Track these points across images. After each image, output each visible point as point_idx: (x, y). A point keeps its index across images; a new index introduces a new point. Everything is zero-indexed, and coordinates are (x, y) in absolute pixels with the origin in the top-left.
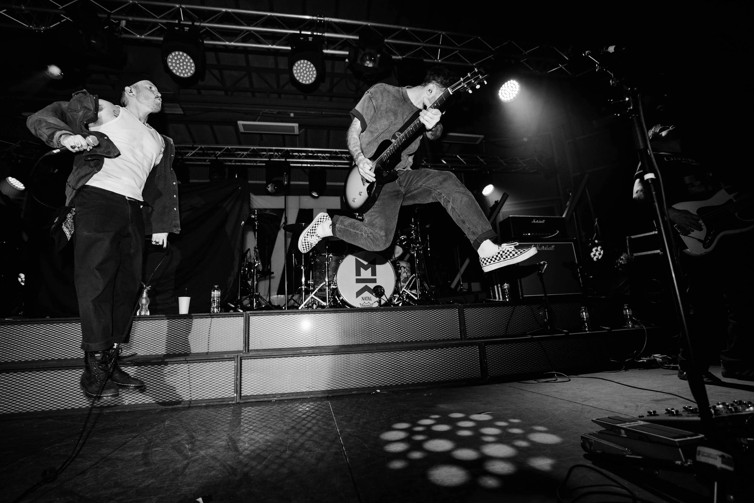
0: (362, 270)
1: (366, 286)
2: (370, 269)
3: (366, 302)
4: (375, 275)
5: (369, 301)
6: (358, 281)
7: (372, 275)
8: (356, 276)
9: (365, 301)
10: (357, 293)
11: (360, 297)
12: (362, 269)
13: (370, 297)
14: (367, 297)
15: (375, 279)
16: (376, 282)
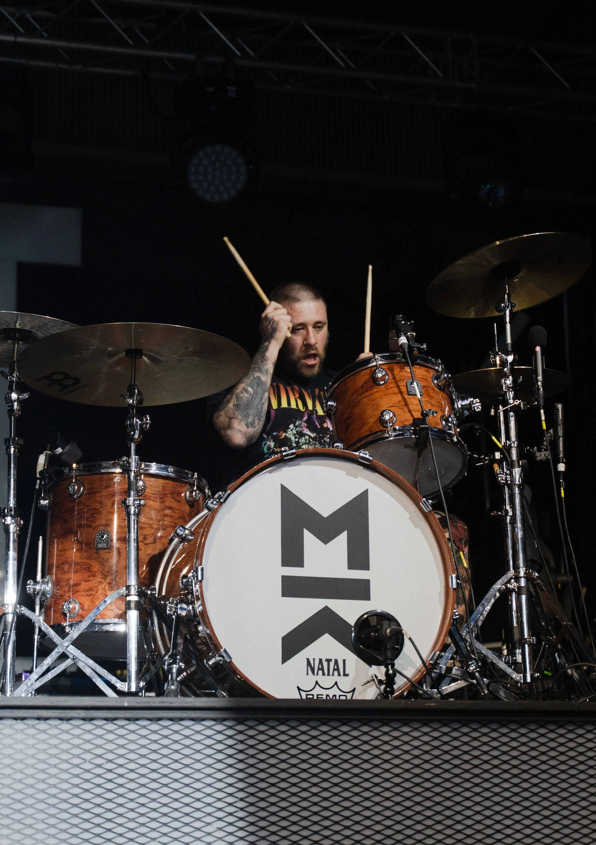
0: (309, 540)
1: (326, 609)
2: (343, 538)
3: (326, 681)
4: (365, 566)
5: (336, 678)
6: (292, 587)
7: (351, 566)
8: (285, 564)
9: (320, 678)
10: (285, 639)
12: (308, 536)
13: (344, 661)
14: (329, 661)
15: (366, 584)
16: (368, 596)
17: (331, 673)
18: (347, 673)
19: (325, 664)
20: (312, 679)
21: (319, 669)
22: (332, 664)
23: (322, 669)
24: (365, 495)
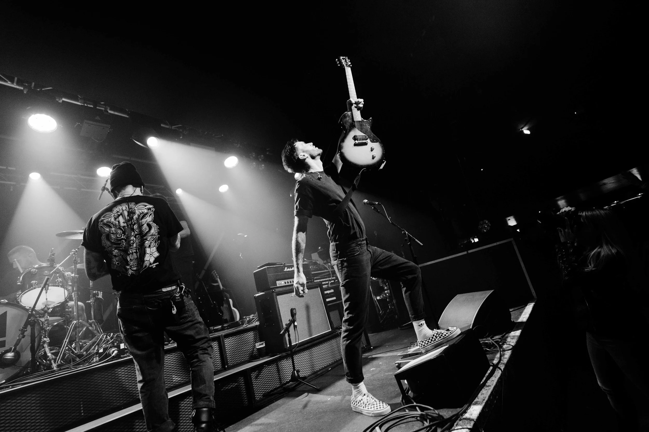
4: (4, 336)
16: (4, 346)
24: (6, 313)
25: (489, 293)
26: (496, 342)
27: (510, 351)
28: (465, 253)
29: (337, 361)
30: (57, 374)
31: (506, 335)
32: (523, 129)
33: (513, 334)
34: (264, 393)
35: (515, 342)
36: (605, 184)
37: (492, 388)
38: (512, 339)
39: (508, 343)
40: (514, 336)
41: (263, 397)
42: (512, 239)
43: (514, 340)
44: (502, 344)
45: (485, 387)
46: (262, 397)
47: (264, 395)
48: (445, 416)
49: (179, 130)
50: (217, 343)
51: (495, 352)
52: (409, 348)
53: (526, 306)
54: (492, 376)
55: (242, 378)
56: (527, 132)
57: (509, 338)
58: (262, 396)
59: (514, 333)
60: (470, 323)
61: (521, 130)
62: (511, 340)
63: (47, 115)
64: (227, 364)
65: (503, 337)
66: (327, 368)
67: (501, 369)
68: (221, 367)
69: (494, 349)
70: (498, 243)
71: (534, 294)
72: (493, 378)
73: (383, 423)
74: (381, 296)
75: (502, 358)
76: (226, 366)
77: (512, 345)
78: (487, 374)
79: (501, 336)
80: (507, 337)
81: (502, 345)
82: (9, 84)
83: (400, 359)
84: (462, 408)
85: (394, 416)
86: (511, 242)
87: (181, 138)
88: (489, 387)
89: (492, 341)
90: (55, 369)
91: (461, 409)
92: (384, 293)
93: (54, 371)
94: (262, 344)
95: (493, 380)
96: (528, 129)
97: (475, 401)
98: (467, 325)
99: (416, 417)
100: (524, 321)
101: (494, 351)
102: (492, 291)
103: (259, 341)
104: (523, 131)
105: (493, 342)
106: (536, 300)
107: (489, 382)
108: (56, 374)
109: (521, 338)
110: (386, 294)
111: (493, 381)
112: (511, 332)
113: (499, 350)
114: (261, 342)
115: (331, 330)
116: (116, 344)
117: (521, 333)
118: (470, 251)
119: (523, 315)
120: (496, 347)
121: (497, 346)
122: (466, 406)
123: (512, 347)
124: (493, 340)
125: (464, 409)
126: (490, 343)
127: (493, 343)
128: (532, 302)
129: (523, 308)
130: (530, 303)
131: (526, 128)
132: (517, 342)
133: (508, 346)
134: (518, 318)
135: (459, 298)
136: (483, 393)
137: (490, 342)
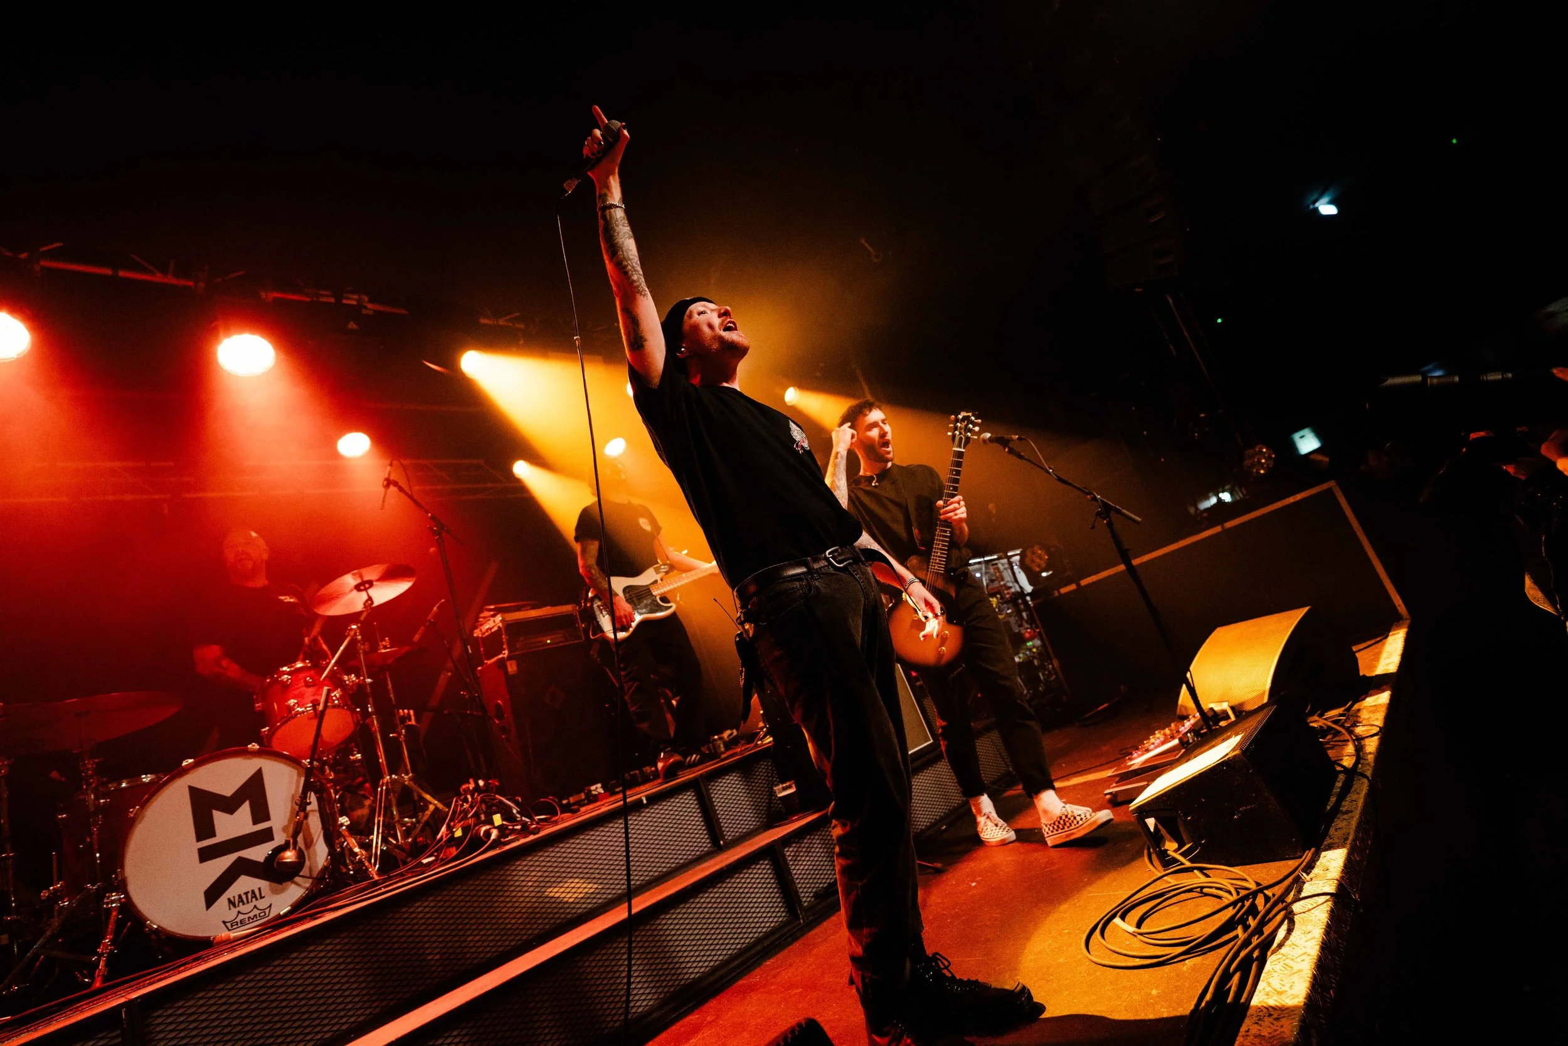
0: (218, 817)
1: (239, 859)
2: (246, 806)
3: (247, 908)
5: (255, 902)
6: (206, 855)
7: (255, 822)
8: (199, 839)
9: (242, 908)
10: (207, 892)
11: (223, 901)
12: (216, 814)
13: (260, 889)
14: (246, 893)
15: (270, 829)
16: (272, 839)
17: (250, 900)
18: (263, 895)
19: (244, 897)
20: (234, 911)
21: (239, 902)
22: (250, 895)
23: (242, 901)
24: (259, 772)
25: (1298, 614)
26: (1336, 722)
27: (1376, 738)
28: (1218, 529)
29: (955, 809)
30: (383, 890)
31: (1356, 707)
32: (1317, 205)
33: (1370, 701)
34: (814, 890)
35: (1383, 717)
36: (1553, 315)
37: (1357, 815)
38: (1373, 712)
39: (1364, 723)
40: (1375, 706)
41: (815, 899)
42: (1332, 484)
43: (1378, 714)
44: (1352, 726)
45: (1339, 816)
46: (813, 900)
47: (817, 895)
48: (1264, 879)
49: (514, 325)
50: (693, 794)
51: (1340, 743)
52: (1129, 759)
53: (1386, 637)
54: (1349, 792)
55: (766, 862)
56: (1327, 209)
57: (1365, 711)
58: (812, 897)
59: (1374, 701)
60: (1262, 689)
61: (1311, 207)
62: (1371, 715)
63: (254, 334)
64: (723, 837)
65: (1348, 709)
66: (937, 826)
67: (1366, 777)
68: (709, 845)
69: (1333, 738)
70: (1299, 497)
71: (1402, 609)
72: (1352, 796)
73: (1126, 910)
74: (1021, 655)
75: (1361, 754)
76: (722, 842)
77: (1377, 726)
78: (1336, 790)
79: (1343, 709)
80: (1359, 710)
81: (1351, 728)
82: (158, 278)
83: (1114, 785)
84: (1301, 860)
85: (1147, 893)
86: (1330, 490)
87: (521, 342)
88: (1350, 814)
89: (1325, 722)
90: (376, 878)
91: (1299, 861)
92: (1025, 647)
93: (376, 884)
94: (789, 787)
95: (1354, 799)
96: (1331, 202)
97: (1325, 843)
98: (1255, 694)
99: (1199, 890)
100: (1391, 671)
101: (1335, 741)
102: (1306, 609)
103: (779, 782)
104: (1317, 209)
105: (1330, 724)
106: (1408, 622)
107: (1346, 805)
108: (380, 889)
109: (1392, 708)
110: (1030, 650)
111: (1355, 801)
112: (1364, 699)
113: (1349, 738)
114: (783, 783)
115: (932, 741)
116: (483, 817)
117: (1392, 698)
118: (1228, 525)
119: (1385, 658)
120: (1338, 733)
121: (1340, 732)
122: (1310, 855)
123: (1378, 729)
124: (1326, 719)
125: (1306, 860)
126: (1321, 727)
127: (1329, 727)
128: (1399, 627)
129: (1380, 644)
130: (1394, 630)
131: (1325, 199)
132: (1388, 718)
133: (1366, 728)
134: (1374, 667)
135: (1222, 635)
136: (1339, 826)
137: (1320, 724)
